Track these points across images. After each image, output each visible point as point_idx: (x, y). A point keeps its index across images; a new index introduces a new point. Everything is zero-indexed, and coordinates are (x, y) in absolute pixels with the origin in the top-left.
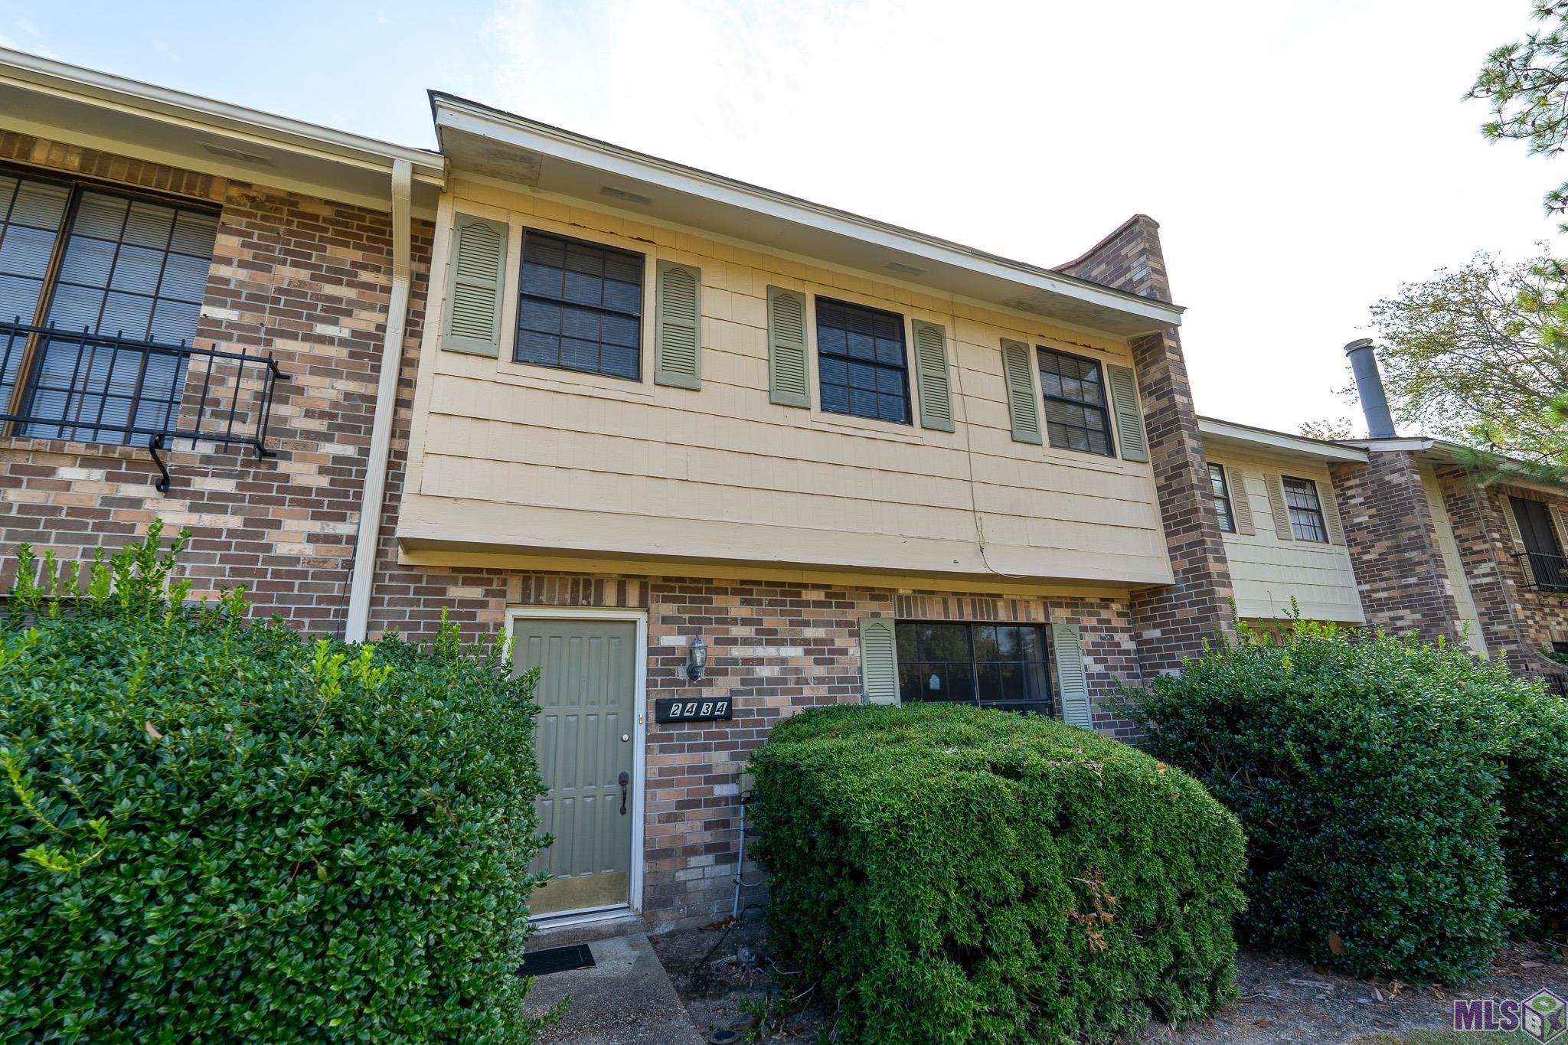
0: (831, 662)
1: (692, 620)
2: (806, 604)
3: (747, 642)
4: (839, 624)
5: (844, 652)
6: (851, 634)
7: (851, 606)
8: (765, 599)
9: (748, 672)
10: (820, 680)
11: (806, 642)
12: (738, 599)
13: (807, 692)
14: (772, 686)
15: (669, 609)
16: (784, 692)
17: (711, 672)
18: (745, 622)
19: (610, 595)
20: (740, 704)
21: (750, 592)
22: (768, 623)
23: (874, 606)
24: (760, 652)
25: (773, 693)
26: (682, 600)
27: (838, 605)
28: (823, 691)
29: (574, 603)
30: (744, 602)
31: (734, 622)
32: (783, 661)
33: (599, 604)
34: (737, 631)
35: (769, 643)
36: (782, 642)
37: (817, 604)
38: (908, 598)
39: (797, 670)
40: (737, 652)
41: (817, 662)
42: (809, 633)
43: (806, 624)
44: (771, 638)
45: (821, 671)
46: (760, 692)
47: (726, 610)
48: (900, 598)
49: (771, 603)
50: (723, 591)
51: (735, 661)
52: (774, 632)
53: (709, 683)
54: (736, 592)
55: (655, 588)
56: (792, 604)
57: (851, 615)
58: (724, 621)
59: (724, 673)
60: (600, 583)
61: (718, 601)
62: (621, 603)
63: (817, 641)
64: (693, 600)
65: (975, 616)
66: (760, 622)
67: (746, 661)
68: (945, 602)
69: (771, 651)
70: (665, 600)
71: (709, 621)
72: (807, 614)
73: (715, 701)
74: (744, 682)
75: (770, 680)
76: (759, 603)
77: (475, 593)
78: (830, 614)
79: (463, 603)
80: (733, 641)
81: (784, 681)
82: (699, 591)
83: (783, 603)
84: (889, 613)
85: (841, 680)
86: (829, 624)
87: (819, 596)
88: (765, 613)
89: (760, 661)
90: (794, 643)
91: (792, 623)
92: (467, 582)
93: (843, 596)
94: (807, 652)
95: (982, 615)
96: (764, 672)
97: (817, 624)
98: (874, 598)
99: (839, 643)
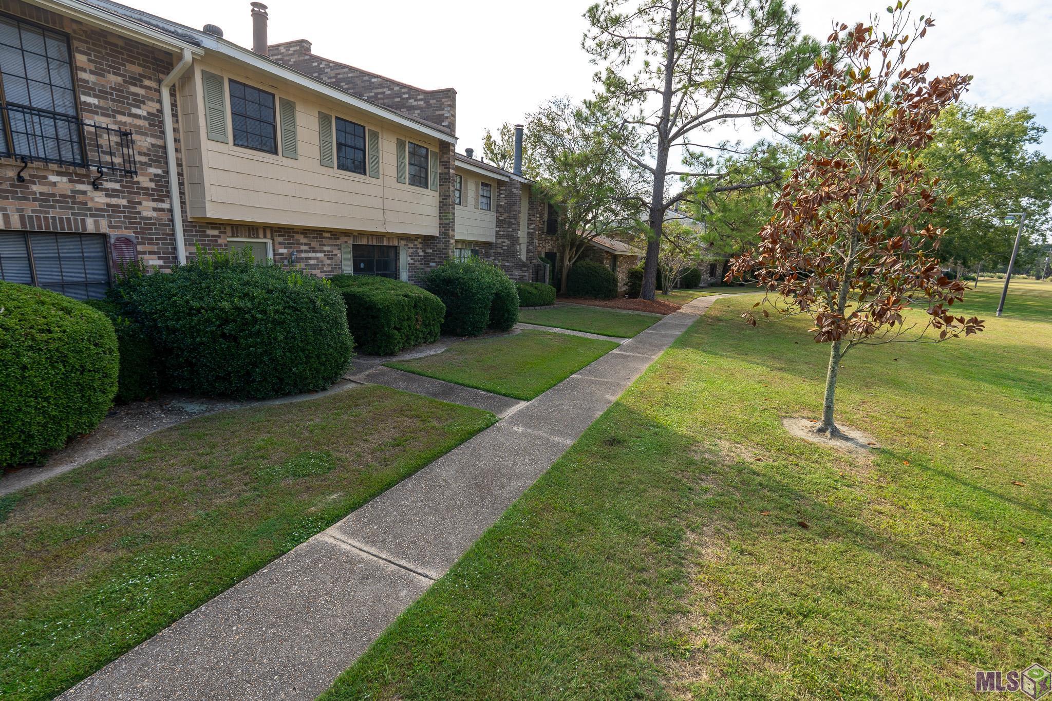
0: (332, 259)
1: (288, 243)
2: (324, 238)
3: (306, 251)
4: (335, 245)
5: (336, 255)
6: (339, 249)
7: (338, 239)
8: (311, 236)
9: (307, 262)
10: (329, 265)
11: (324, 252)
12: (302, 236)
13: (325, 269)
14: (314, 267)
15: (280, 239)
16: (318, 269)
18: (306, 244)
19: (261, 234)
21: (306, 233)
22: (313, 245)
23: (345, 239)
24: (311, 255)
25: (315, 269)
26: (285, 236)
27: (335, 239)
28: (330, 269)
29: (249, 237)
30: (305, 237)
31: (302, 244)
32: (317, 258)
33: (258, 237)
34: (303, 248)
35: (313, 252)
36: (317, 252)
37: (328, 238)
38: (356, 237)
39: (322, 261)
40: (303, 255)
41: (328, 259)
42: (326, 248)
43: (324, 245)
44: (313, 250)
45: (329, 262)
46: (311, 269)
47: (299, 240)
48: (354, 237)
49: (314, 237)
50: (297, 233)
51: (302, 258)
52: (314, 248)
54: (302, 233)
55: (276, 231)
56: (320, 238)
57: (338, 242)
58: (298, 244)
59: (299, 262)
60: (257, 229)
61: (297, 236)
62: (265, 237)
63: (328, 251)
64: (288, 236)
66: (310, 244)
67: (306, 258)
68: (368, 238)
69: (313, 255)
70: (279, 236)
71: (293, 244)
72: (325, 242)
74: (306, 265)
75: (314, 265)
76: (309, 237)
77: (216, 232)
78: (331, 242)
80: (302, 251)
81: (318, 265)
82: (290, 232)
83: (317, 238)
84: (350, 242)
85: (335, 265)
86: (331, 245)
87: (328, 235)
88: (312, 241)
89: (310, 258)
90: (321, 252)
91: (320, 245)
92: (213, 228)
93: (336, 235)
94: (325, 255)
96: (312, 262)
97: (328, 245)
98: (346, 236)
99: (335, 252)
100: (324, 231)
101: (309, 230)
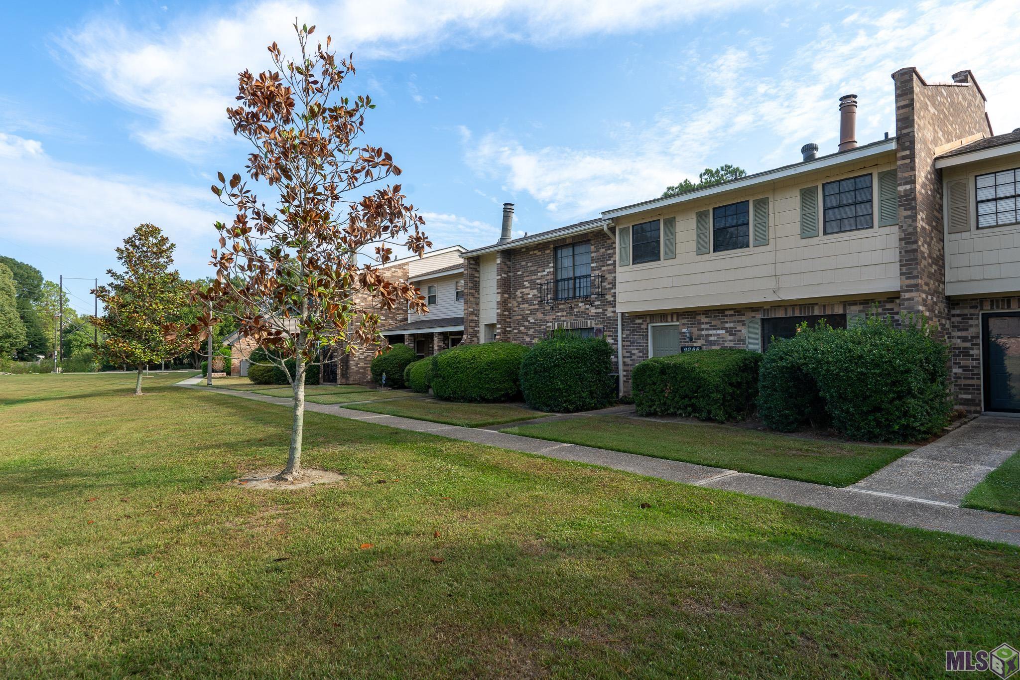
0: (735, 334)
1: (691, 324)
2: (727, 316)
3: (707, 329)
4: (738, 322)
5: (740, 331)
6: (743, 325)
7: (744, 315)
8: (713, 315)
9: (707, 338)
10: (731, 341)
11: (726, 328)
13: (726, 345)
14: (714, 343)
15: (684, 321)
16: (719, 344)
17: (696, 339)
18: (706, 323)
19: (669, 319)
20: (704, 348)
21: (708, 314)
22: (713, 323)
23: (753, 314)
24: (711, 332)
25: (715, 345)
26: (688, 318)
27: (738, 315)
28: (732, 344)
29: (661, 322)
30: (706, 317)
31: (703, 323)
32: (718, 335)
33: (667, 321)
34: (704, 326)
35: (714, 329)
36: (718, 329)
37: (731, 316)
38: (768, 310)
39: (723, 338)
40: (704, 333)
41: (730, 335)
42: (727, 325)
43: (727, 322)
44: (714, 328)
45: (731, 338)
46: (711, 345)
47: (701, 320)
48: (764, 310)
49: (715, 317)
50: (700, 314)
51: (703, 335)
52: (715, 326)
53: (696, 342)
54: (703, 314)
55: (681, 315)
56: (722, 316)
57: (743, 318)
58: (700, 323)
59: (700, 339)
60: (667, 316)
61: (698, 317)
62: (672, 321)
63: (730, 328)
64: (691, 318)
65: (801, 314)
66: (710, 323)
67: (706, 335)
68: (786, 310)
69: (714, 332)
70: (684, 318)
71: (695, 324)
72: (727, 319)
73: (696, 347)
74: (706, 341)
75: (714, 341)
76: (710, 317)
77: (640, 321)
78: (735, 318)
79: (639, 324)
80: (703, 329)
81: (719, 341)
82: (692, 315)
83: (718, 316)
84: (759, 316)
85: (738, 341)
86: (735, 322)
87: (732, 312)
88: (713, 320)
89: (711, 335)
90: (722, 329)
91: (721, 323)
92: (639, 319)
93: (740, 311)
94: (726, 332)
95: (805, 313)
96: (712, 338)
97: (730, 322)
98: (753, 311)
99: (738, 328)
100: (727, 310)
101: (710, 310)
